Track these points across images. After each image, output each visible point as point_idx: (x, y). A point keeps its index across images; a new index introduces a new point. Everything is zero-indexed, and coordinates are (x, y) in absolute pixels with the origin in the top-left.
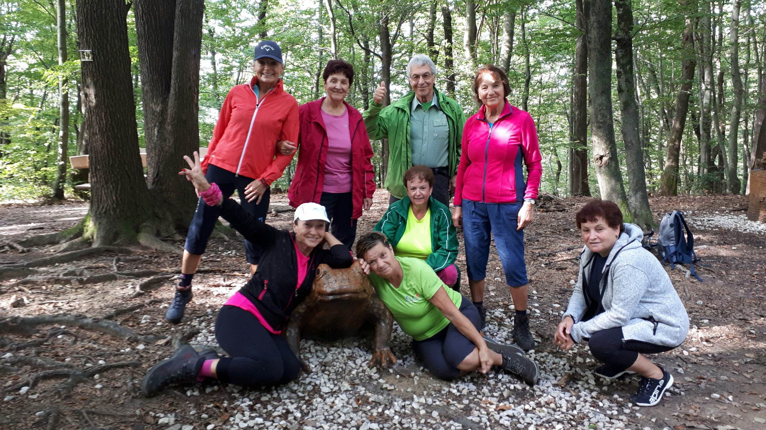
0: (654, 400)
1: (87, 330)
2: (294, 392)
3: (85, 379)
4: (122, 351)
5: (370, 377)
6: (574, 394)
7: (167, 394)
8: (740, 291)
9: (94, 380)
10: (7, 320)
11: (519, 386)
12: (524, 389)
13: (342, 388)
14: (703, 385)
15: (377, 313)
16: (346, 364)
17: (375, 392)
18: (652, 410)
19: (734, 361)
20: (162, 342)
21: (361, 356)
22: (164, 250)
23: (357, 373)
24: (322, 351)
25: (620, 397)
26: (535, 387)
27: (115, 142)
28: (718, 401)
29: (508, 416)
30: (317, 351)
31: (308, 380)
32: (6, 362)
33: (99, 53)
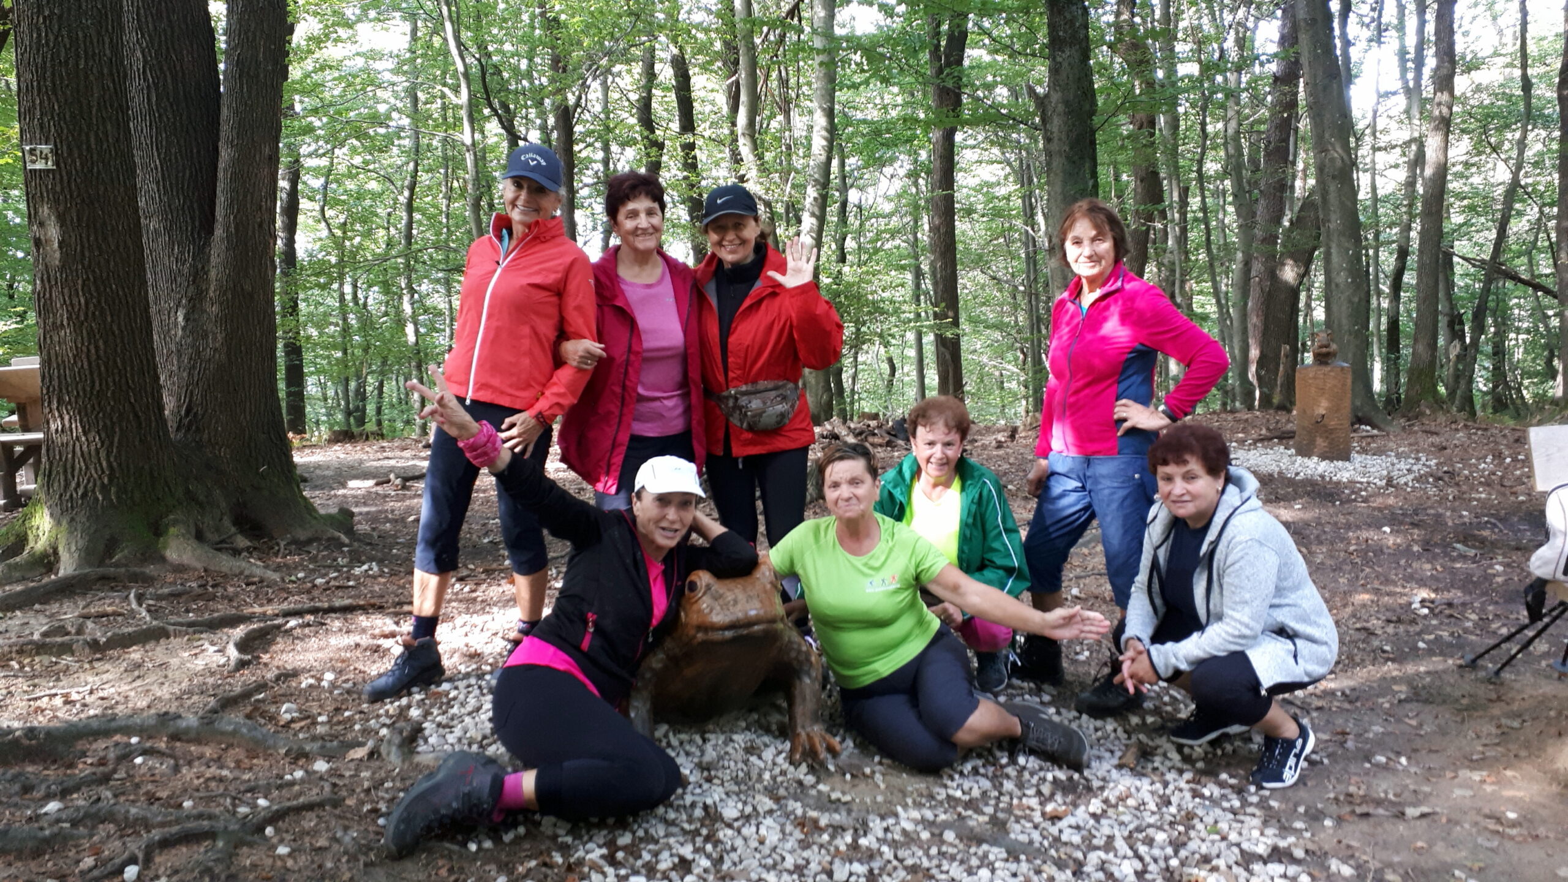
0: (1290, 776)
1: (189, 741)
2: (673, 823)
3: (249, 838)
4: (288, 777)
5: (800, 783)
6: (1156, 779)
7: (430, 851)
8: (1341, 580)
9: (266, 839)
10: (17, 734)
11: (1062, 775)
12: (1070, 779)
13: (759, 809)
14: (1350, 744)
15: (796, 658)
16: (746, 762)
17: (822, 809)
18: (1290, 793)
19: (1381, 700)
20: (360, 753)
21: (766, 746)
22: (224, 569)
23: (774, 778)
24: (691, 741)
25: (1231, 776)
26: (1086, 773)
27: (105, 343)
28: (1385, 768)
29: (1070, 827)
30: (681, 743)
31: (689, 799)
32: (58, 821)
33: (70, 153)
